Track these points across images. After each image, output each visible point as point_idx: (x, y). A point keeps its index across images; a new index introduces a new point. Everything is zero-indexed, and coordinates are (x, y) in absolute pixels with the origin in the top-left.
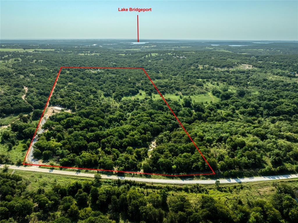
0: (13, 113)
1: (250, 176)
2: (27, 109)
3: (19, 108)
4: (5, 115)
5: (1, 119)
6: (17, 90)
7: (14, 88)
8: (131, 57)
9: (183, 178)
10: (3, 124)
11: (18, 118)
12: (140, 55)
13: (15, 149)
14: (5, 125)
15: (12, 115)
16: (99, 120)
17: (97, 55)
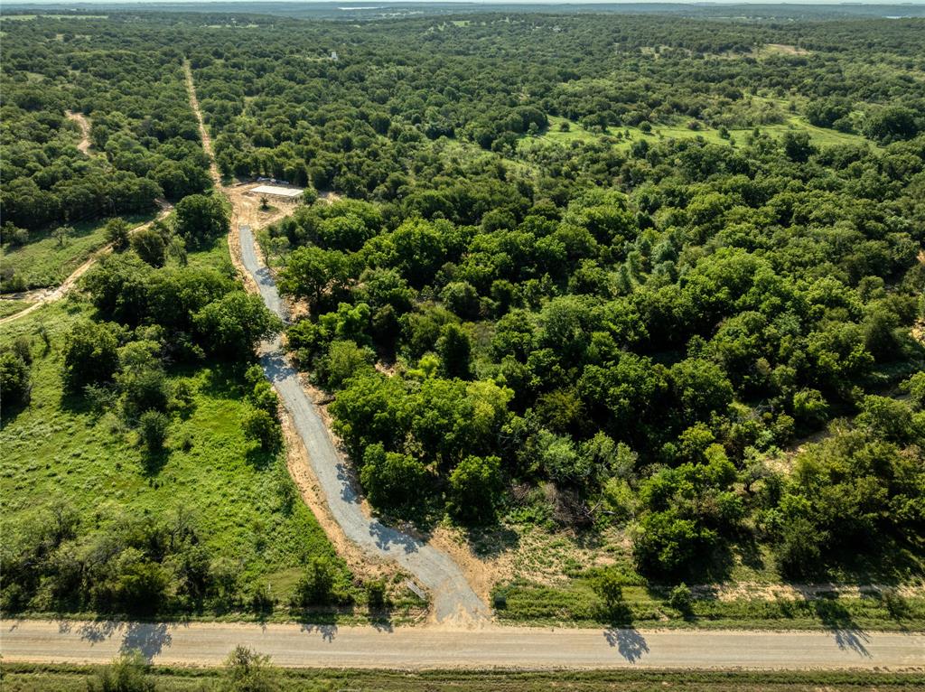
0: (65, 222)
2: (130, 196)
3: (92, 196)
4: (20, 231)
5: (8, 251)
6: (42, 122)
7: (23, 114)
10: (26, 280)
11: (102, 245)
12: (418, 25)
14: (42, 287)
15: (60, 230)
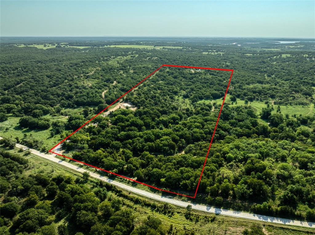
1: (238, 209)
8: (255, 57)
9: (165, 194)
12: (267, 56)
13: (55, 137)
16: (145, 121)
17: (220, 54)
